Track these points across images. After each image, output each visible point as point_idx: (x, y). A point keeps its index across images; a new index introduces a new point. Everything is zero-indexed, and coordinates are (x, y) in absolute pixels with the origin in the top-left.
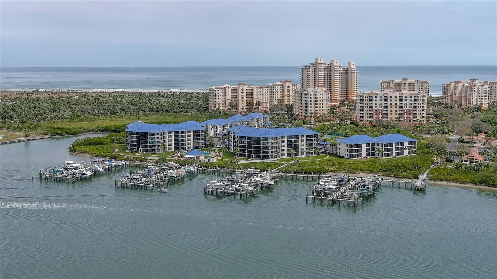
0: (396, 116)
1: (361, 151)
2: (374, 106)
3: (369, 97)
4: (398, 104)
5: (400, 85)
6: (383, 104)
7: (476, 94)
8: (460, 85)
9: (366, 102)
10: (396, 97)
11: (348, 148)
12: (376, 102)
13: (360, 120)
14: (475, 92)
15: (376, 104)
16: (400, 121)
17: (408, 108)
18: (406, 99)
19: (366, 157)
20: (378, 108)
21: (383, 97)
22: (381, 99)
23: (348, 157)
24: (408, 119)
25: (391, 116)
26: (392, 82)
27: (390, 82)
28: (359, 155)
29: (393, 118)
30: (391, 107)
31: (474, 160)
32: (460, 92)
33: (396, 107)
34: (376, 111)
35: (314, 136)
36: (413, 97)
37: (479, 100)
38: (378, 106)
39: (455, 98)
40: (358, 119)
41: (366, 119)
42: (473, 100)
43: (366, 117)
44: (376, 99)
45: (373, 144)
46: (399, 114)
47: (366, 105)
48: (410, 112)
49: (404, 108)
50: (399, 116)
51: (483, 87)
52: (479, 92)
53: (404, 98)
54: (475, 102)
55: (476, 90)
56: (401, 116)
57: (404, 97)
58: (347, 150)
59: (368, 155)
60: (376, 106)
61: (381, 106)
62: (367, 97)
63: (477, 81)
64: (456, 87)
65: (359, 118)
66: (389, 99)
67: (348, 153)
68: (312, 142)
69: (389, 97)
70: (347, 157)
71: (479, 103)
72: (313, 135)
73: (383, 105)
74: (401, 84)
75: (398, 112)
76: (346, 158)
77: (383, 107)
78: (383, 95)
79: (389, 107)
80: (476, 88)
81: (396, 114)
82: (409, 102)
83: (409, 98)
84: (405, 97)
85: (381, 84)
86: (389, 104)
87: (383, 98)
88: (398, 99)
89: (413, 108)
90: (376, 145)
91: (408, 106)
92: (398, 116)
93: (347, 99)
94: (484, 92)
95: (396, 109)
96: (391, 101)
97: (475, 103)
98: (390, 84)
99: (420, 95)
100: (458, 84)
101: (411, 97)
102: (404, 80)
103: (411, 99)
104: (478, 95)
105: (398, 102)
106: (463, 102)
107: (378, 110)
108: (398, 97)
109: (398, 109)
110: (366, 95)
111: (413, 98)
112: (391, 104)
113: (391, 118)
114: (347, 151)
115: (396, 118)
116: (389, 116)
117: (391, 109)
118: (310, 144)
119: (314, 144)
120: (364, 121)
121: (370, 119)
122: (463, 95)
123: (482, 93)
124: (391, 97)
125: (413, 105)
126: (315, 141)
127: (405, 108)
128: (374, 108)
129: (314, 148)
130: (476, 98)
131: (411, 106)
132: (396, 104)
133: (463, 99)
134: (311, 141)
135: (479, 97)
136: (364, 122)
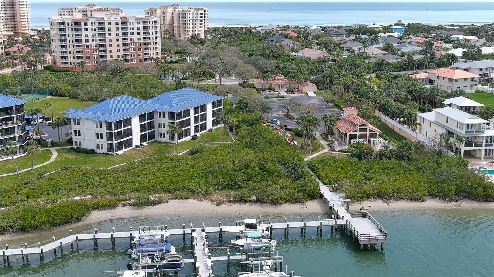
0: (119, 54)
1: (130, 134)
2: (84, 38)
3: (73, 24)
4: (120, 35)
5: (85, 13)
6: (97, 35)
7: (191, 21)
8: (170, 10)
9: (70, 33)
10: (117, 24)
11: (103, 130)
12: (86, 33)
13: (62, 62)
14: (190, 19)
15: (86, 35)
16: (126, 61)
17: (136, 40)
18: (132, 26)
19: (142, 145)
20: (90, 42)
21: (97, 24)
22: (94, 27)
23: (105, 150)
24: (137, 58)
25: (111, 54)
26: (75, 9)
27: (72, 9)
28: (129, 143)
29: (115, 57)
30: (110, 40)
31: (368, 133)
32: (169, 21)
33: (118, 40)
34: (87, 46)
35: (14, 108)
36: (141, 22)
37: (196, 29)
38: (90, 38)
39: (164, 27)
40: (59, 61)
41: (72, 61)
42: (189, 29)
43: (72, 58)
44: (86, 27)
45: (151, 115)
46: (124, 50)
47: (71, 38)
48: (140, 47)
49: (129, 41)
50: (124, 54)
51: (198, 13)
52: (195, 19)
53: (128, 25)
54: (191, 31)
55: (191, 16)
56: (126, 53)
57: (128, 23)
58: (101, 134)
59: (143, 138)
60: (87, 38)
61: (94, 38)
62: (70, 24)
63: (179, 6)
64: (164, 13)
65: (61, 59)
66: (107, 27)
67: (104, 141)
68: (12, 123)
69: (106, 24)
70: (101, 151)
71: (196, 32)
72: (11, 108)
73: (98, 37)
74: (87, 11)
75: (121, 48)
76: (99, 153)
77: (98, 41)
78: (97, 20)
79: (107, 40)
80: (191, 13)
81: (118, 51)
82: (136, 31)
83: (135, 26)
84: (130, 23)
85: (61, 12)
86: (107, 35)
87: (97, 26)
88: (120, 26)
89: (142, 40)
90: (156, 116)
91: (136, 37)
92: (121, 53)
93: (16, 33)
94: (200, 19)
95: (118, 43)
96: (110, 29)
97: (191, 33)
98: (72, 12)
99: (150, 21)
100: (167, 10)
101: (138, 23)
102: (90, 6)
103: (139, 26)
104: (194, 23)
105: (120, 32)
106: (176, 32)
107: (91, 45)
108: (120, 23)
109: (121, 42)
110: (70, 22)
111: (141, 25)
112: (110, 35)
113: (111, 56)
114: (102, 138)
115: (119, 56)
116: (108, 54)
117: (110, 43)
118: (7, 130)
119: (16, 130)
120: (69, 63)
121: (80, 60)
122: (175, 23)
123: (198, 21)
124: (109, 24)
125: (142, 36)
126: (17, 120)
127: (131, 40)
128: (84, 42)
129: (17, 139)
130: (191, 26)
131: (139, 36)
132: (118, 34)
133: (176, 29)
134: (9, 122)
135: (195, 26)
136: (70, 65)
